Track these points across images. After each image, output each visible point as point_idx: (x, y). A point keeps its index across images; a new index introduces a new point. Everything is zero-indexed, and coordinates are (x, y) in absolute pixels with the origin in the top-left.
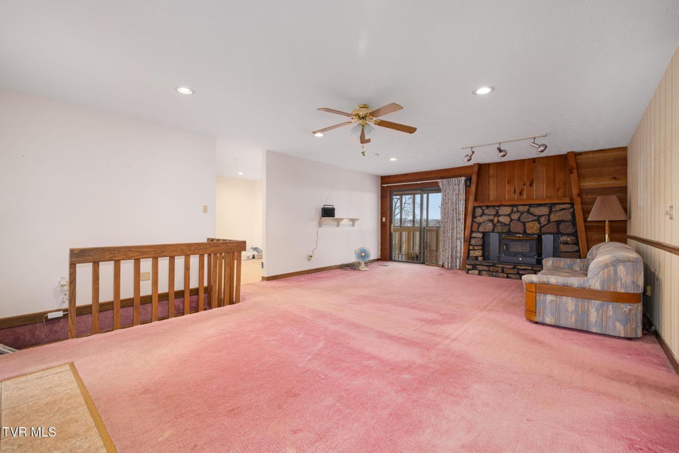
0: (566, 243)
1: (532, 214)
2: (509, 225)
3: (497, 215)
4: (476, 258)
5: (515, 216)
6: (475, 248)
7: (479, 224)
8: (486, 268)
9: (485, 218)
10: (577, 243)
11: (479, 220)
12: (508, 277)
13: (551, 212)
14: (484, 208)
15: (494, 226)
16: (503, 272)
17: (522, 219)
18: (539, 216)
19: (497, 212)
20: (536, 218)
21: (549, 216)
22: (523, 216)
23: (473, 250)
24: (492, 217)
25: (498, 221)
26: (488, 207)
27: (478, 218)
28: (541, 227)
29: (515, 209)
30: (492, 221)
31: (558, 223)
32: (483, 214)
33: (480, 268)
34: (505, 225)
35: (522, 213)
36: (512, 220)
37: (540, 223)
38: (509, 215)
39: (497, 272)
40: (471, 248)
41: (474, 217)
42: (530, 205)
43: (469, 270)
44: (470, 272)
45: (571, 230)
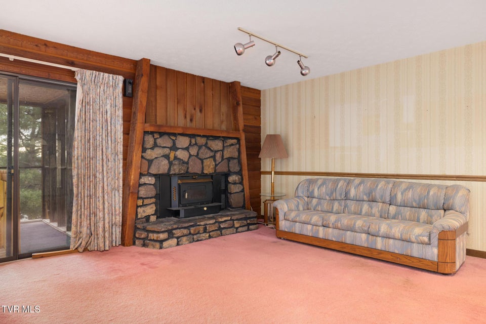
0: (235, 183)
1: (209, 149)
2: (187, 163)
3: (174, 148)
4: (147, 218)
5: (193, 151)
6: (146, 201)
7: (150, 162)
8: (185, 231)
9: (158, 152)
10: (241, 183)
11: (150, 154)
12: (210, 237)
13: (224, 147)
14: (156, 136)
15: (171, 164)
16: (205, 231)
17: (200, 156)
18: (216, 152)
19: (174, 143)
20: (212, 154)
21: (223, 151)
22: (202, 151)
23: (143, 205)
24: (167, 151)
25: (176, 158)
26: (162, 134)
27: (149, 152)
28: (216, 165)
29: (193, 141)
30: (167, 157)
31: (229, 159)
32: (155, 145)
33: (178, 233)
34: (184, 162)
35: (200, 147)
36: (190, 156)
37: (215, 160)
38: (187, 149)
39: (198, 233)
40: (140, 202)
41: (144, 150)
42: (207, 137)
43: (161, 242)
44: (165, 244)
45: (237, 169)
